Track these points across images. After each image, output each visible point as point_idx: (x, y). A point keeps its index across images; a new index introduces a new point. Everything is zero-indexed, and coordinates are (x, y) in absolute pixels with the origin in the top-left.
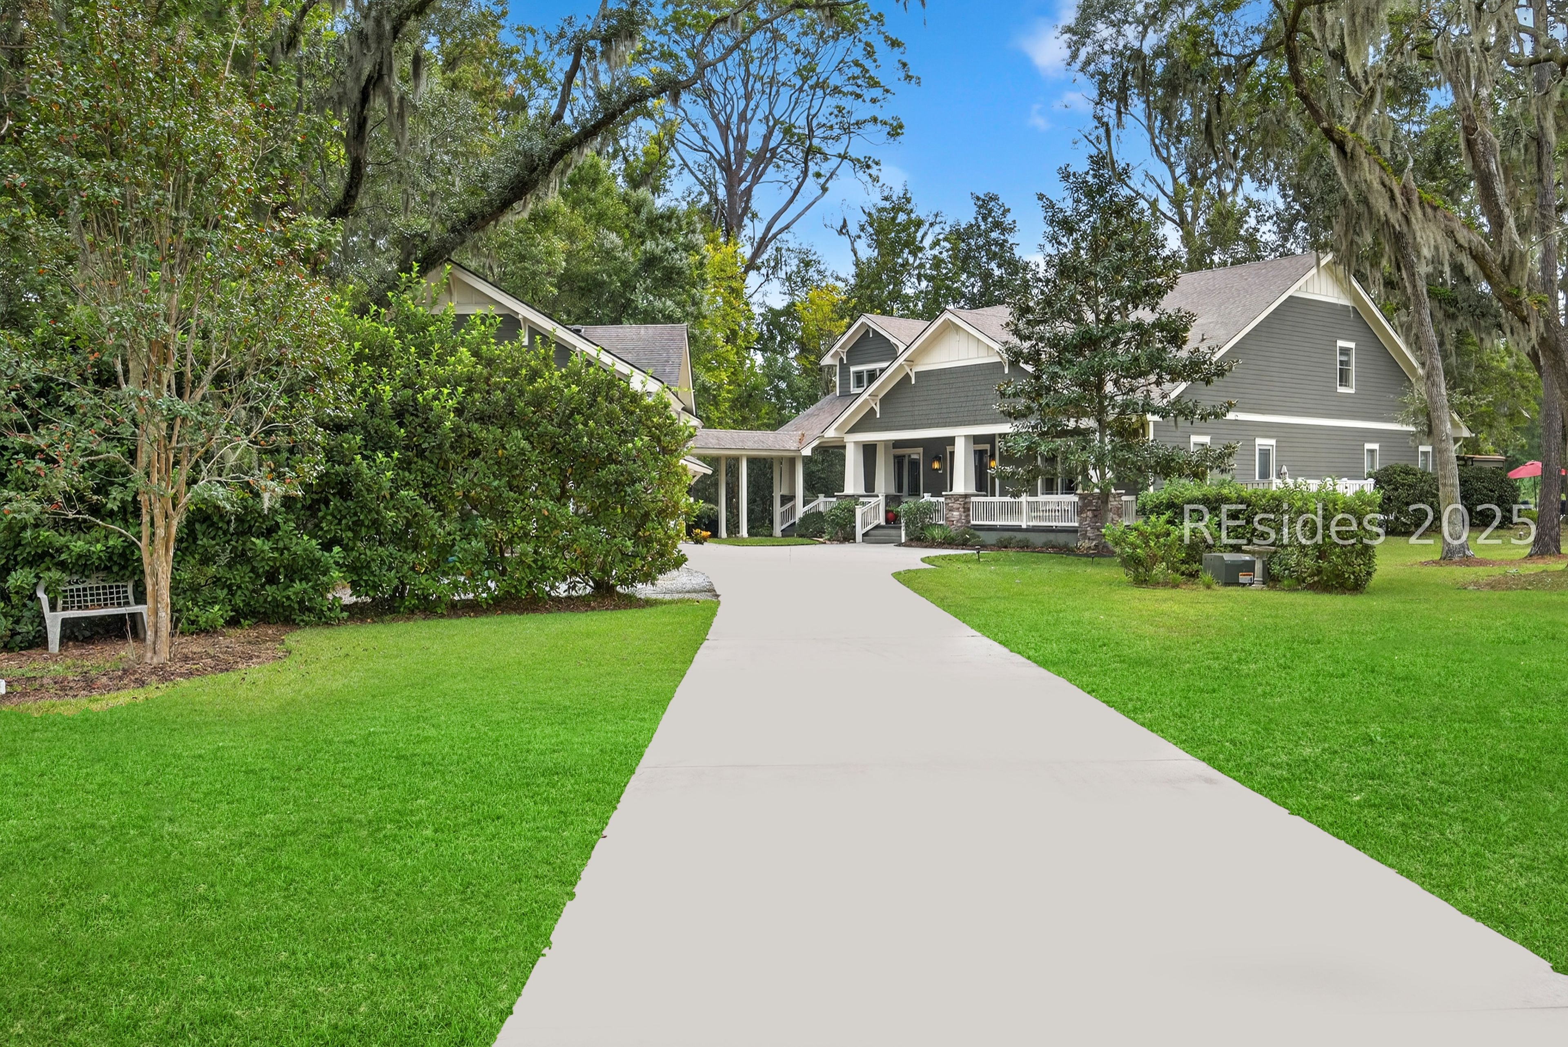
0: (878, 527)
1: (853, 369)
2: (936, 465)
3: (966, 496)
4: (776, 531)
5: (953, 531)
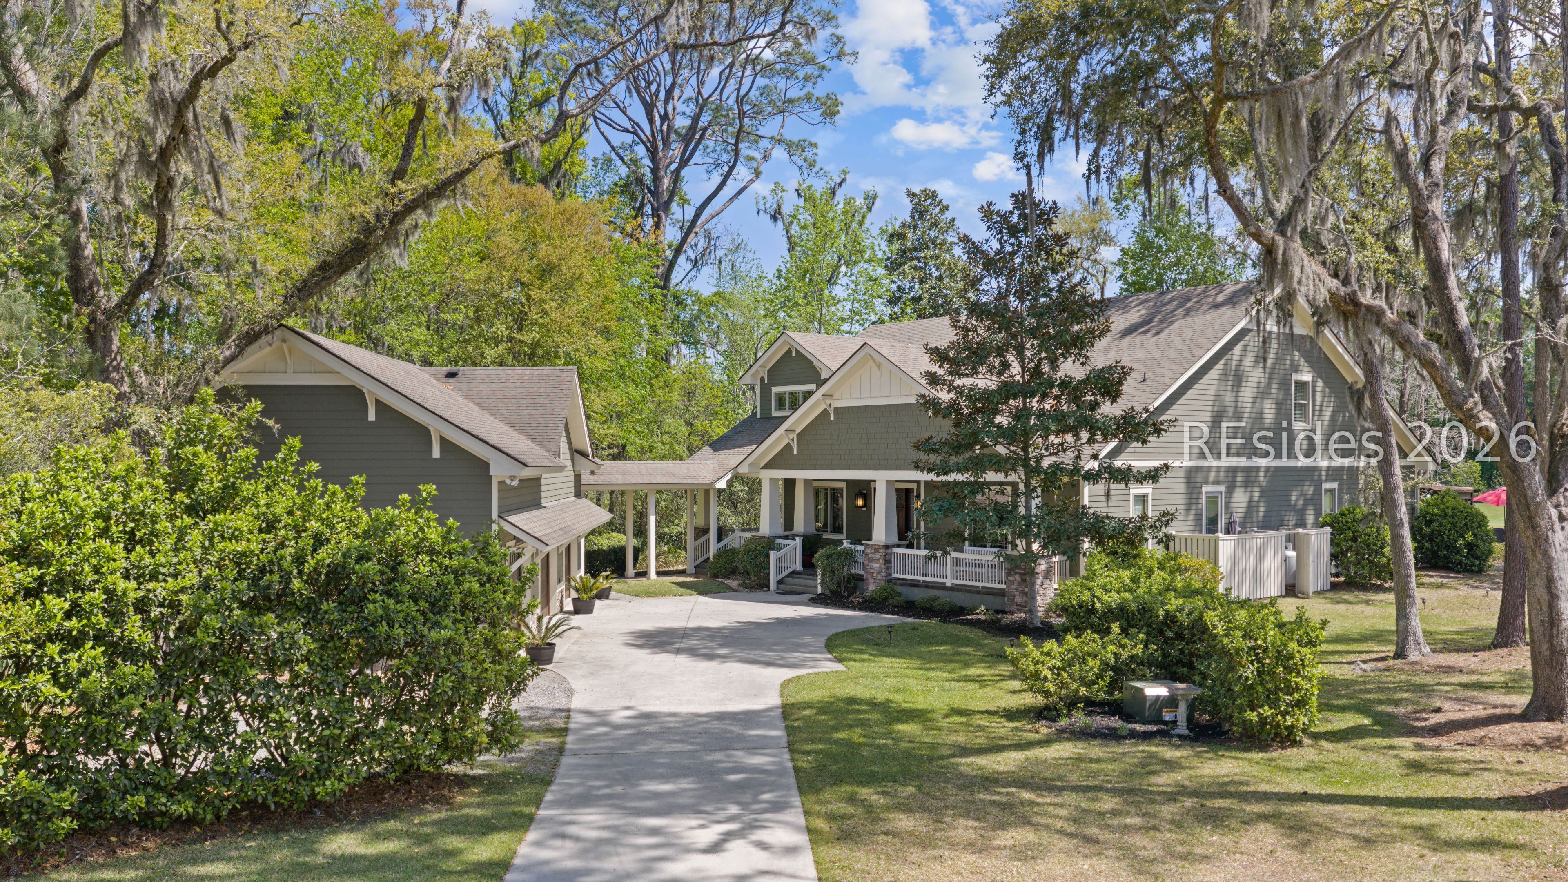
0: (794, 573)
1: (775, 390)
2: (860, 502)
3: (887, 547)
4: (689, 567)
5: (872, 587)
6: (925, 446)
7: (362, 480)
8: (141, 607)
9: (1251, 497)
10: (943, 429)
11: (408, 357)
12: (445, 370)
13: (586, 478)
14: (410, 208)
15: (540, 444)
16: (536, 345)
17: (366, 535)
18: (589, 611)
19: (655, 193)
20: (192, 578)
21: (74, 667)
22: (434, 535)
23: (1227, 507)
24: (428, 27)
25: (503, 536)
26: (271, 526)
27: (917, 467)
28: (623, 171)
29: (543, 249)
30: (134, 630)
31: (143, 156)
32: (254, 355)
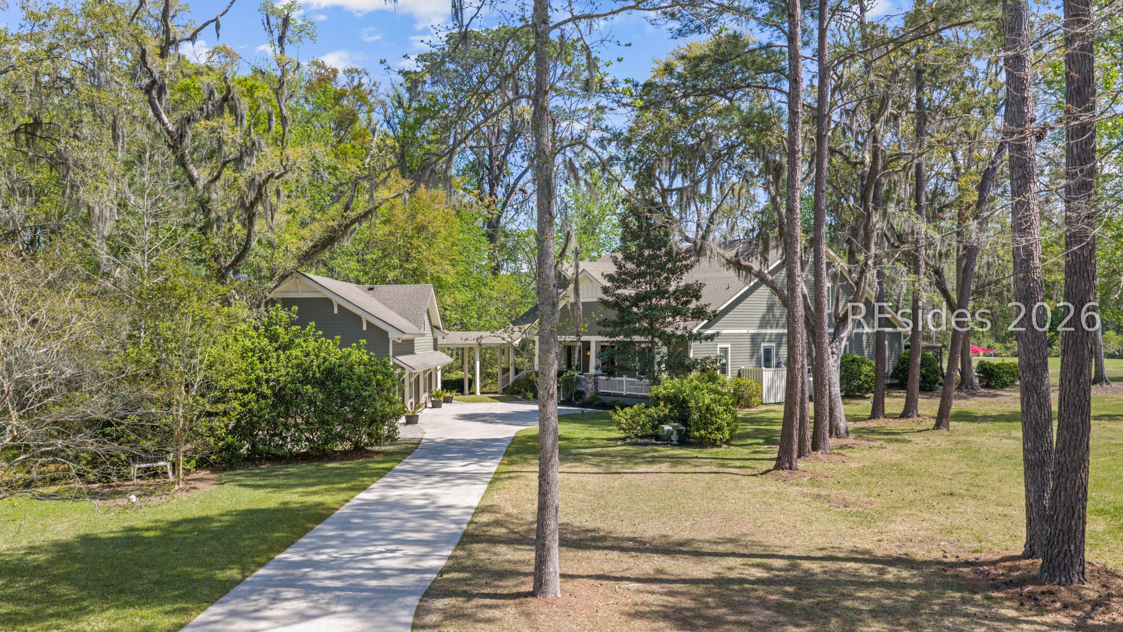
2: (589, 353)
3: (596, 376)
4: (499, 389)
5: (588, 396)
6: (604, 323)
7: (339, 337)
8: (267, 381)
10: (613, 315)
11: (348, 280)
12: (367, 286)
13: (440, 341)
14: (353, 222)
15: (414, 323)
16: (415, 270)
17: (340, 358)
18: (440, 407)
19: (491, 170)
20: (283, 372)
21: (246, 400)
22: (365, 357)
23: (777, 355)
24: (356, 83)
25: (396, 366)
26: (307, 355)
27: (600, 334)
28: (472, 158)
29: (420, 217)
30: (265, 389)
31: (243, 205)
32: (285, 285)
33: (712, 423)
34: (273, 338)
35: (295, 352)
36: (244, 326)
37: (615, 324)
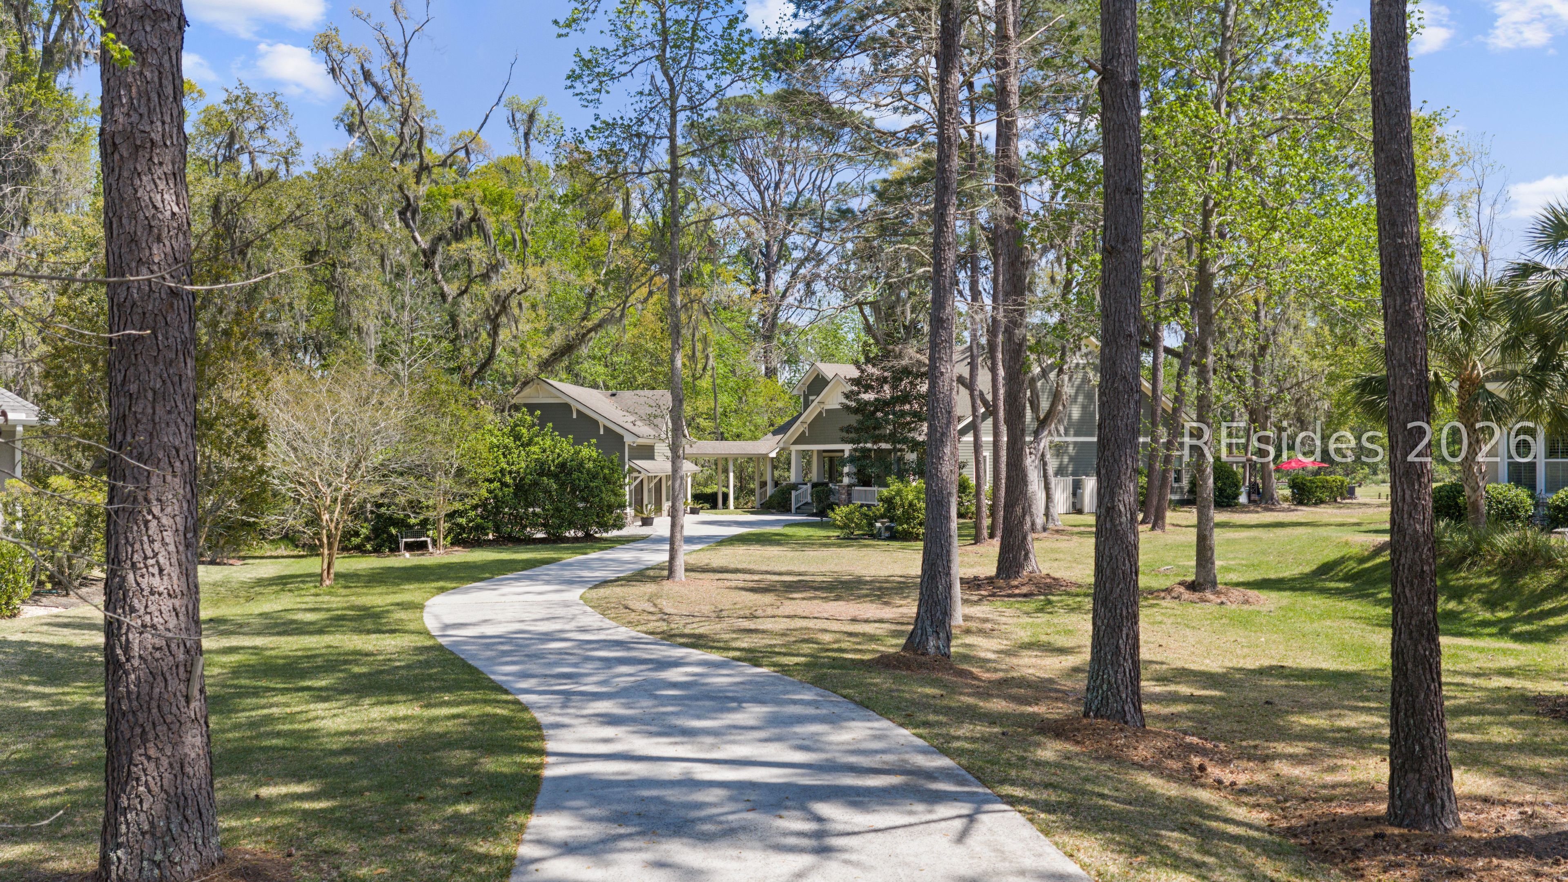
0: (806, 504)
3: (849, 486)
4: (755, 505)
6: (848, 429)
7: (573, 437)
8: (510, 473)
9: (1061, 462)
10: (853, 420)
11: (595, 386)
12: (612, 391)
13: (687, 450)
15: (653, 429)
17: (573, 454)
19: (767, 257)
20: (523, 465)
22: (594, 454)
25: (631, 467)
26: (544, 451)
27: (850, 441)
30: (508, 479)
31: (488, 317)
32: (527, 391)
33: (914, 518)
34: (517, 437)
35: (534, 449)
36: (490, 427)
37: (857, 430)
